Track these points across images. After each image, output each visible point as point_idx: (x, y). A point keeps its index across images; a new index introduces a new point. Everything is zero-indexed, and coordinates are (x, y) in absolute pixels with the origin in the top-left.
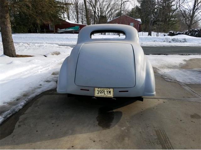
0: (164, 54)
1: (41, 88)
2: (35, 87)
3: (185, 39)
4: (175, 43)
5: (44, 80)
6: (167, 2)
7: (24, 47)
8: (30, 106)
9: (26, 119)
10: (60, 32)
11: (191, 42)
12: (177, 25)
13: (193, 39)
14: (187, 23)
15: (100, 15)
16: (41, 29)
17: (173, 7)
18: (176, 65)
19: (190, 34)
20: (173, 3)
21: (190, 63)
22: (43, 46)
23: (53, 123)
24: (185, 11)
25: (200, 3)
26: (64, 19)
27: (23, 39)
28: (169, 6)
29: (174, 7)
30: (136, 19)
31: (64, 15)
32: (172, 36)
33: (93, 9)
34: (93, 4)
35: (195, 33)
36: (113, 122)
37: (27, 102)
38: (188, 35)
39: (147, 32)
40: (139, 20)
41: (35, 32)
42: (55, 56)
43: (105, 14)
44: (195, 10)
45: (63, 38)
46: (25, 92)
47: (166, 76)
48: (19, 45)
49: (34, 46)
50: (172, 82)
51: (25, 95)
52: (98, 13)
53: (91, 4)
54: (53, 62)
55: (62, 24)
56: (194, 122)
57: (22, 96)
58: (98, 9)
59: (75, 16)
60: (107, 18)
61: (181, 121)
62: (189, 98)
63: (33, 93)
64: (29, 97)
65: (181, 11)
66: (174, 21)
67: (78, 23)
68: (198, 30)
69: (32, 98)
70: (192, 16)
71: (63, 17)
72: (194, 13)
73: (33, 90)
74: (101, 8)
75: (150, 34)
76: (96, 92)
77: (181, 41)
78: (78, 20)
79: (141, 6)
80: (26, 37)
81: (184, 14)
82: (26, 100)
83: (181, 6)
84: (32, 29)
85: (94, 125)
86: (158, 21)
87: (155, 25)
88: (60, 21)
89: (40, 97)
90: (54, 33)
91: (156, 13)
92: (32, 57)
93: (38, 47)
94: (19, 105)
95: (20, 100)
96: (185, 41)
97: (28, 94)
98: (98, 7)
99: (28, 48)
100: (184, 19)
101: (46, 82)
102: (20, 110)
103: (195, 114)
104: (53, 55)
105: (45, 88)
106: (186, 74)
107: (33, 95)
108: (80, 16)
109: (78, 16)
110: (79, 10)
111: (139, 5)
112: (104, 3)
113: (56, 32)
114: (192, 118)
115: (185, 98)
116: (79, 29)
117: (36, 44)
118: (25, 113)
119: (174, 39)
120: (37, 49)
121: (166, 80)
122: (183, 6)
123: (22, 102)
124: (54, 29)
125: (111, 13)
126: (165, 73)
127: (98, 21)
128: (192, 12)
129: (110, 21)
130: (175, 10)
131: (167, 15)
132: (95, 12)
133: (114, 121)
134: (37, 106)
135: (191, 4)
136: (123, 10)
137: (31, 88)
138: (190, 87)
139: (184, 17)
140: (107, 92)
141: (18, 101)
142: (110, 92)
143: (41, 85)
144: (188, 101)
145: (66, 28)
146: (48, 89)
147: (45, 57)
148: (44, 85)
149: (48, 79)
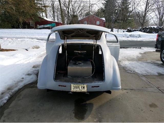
0: (124, 48)
1: (23, 82)
2: (18, 81)
3: (140, 35)
4: (132, 38)
5: (26, 73)
6: (125, 5)
7: (8, 41)
8: (14, 100)
9: (10, 113)
10: (39, 27)
11: (144, 38)
12: (133, 23)
13: (145, 35)
14: (140, 22)
15: (72, 14)
16: (23, 26)
17: (129, 9)
18: (134, 57)
19: (143, 31)
20: (130, 6)
21: (145, 56)
22: (25, 40)
23: (34, 117)
24: (139, 13)
25: (150, 6)
26: (42, 17)
27: (7, 34)
28: (127, 8)
29: (131, 9)
30: (101, 18)
31: (42, 14)
32: (129, 32)
33: (67, 9)
34: (67, 6)
35: (147, 30)
36: (86, 114)
37: (10, 96)
38: (142, 31)
39: (110, 28)
40: (104, 19)
41: (18, 27)
42: (35, 49)
43: (76, 14)
44: (146, 12)
45: (42, 33)
46: (9, 86)
47: (127, 68)
48: (4, 40)
49: (17, 41)
50: (132, 73)
51: (9, 89)
52: (71, 13)
53: (65, 5)
54: (33, 55)
55: (41, 21)
56: (152, 111)
57: (6, 90)
58: (71, 9)
59: (52, 14)
60: (78, 17)
61: (142, 110)
62: (147, 88)
63: (16, 86)
64: (13, 91)
65: (136, 12)
66: (130, 20)
67: (54, 20)
68: (149, 28)
69: (16, 91)
70: (144, 17)
71: (41, 15)
72: (145, 14)
73: (16, 84)
74: (73, 9)
75: (112, 31)
76: (72, 88)
77: (136, 37)
78: (54, 18)
79: (105, 7)
80: (10, 32)
81: (138, 15)
82: (10, 94)
83: (136, 8)
84: (15, 25)
85: (71, 117)
86: (119, 20)
87: (116, 23)
88: (39, 19)
89: (23, 90)
90: (34, 29)
91: (117, 13)
92: (15, 51)
93: (21, 42)
94: (4, 99)
95: (5, 94)
96: (140, 36)
97: (11, 87)
98: (71, 8)
99: (11, 42)
100: (138, 18)
101: (28, 75)
102: (5, 104)
103: (152, 103)
104: (33, 49)
105: (27, 81)
106: (142, 65)
107: (16, 89)
108: (56, 14)
109: (54, 15)
110: (55, 10)
111: (103, 7)
112: (76, 5)
113: (36, 28)
114: (151, 107)
115: (144, 88)
116: (55, 25)
117: (19, 39)
118: (9, 107)
119: (131, 35)
120: (20, 43)
121: (127, 71)
122: (138, 8)
123: (6, 96)
124: (34, 25)
125: (81, 13)
126: (126, 65)
127: (71, 19)
128: (144, 14)
129: (81, 19)
130: (131, 12)
131: (125, 15)
132: (68, 12)
133: (87, 112)
134: (20, 99)
135: (143, 7)
136: (91, 11)
137: (15, 81)
138: (146, 78)
139: (138, 17)
140: (82, 87)
141: (3, 95)
142: (84, 87)
143: (23, 78)
144: (146, 91)
145: (44, 25)
146: (30, 82)
147: (27, 51)
148: (26, 78)
149: (29, 72)
